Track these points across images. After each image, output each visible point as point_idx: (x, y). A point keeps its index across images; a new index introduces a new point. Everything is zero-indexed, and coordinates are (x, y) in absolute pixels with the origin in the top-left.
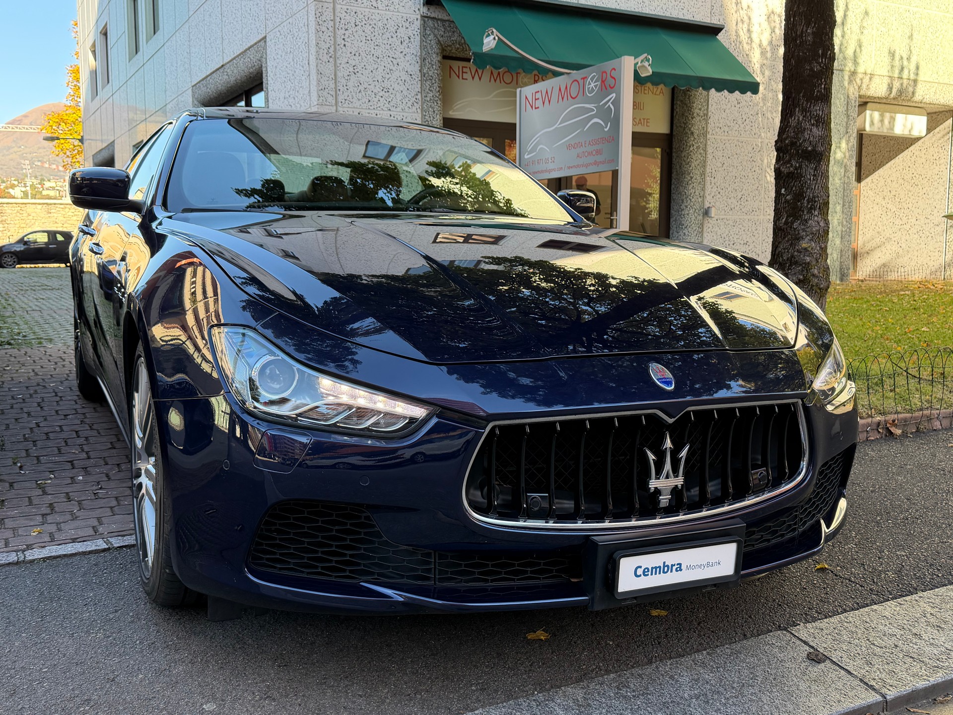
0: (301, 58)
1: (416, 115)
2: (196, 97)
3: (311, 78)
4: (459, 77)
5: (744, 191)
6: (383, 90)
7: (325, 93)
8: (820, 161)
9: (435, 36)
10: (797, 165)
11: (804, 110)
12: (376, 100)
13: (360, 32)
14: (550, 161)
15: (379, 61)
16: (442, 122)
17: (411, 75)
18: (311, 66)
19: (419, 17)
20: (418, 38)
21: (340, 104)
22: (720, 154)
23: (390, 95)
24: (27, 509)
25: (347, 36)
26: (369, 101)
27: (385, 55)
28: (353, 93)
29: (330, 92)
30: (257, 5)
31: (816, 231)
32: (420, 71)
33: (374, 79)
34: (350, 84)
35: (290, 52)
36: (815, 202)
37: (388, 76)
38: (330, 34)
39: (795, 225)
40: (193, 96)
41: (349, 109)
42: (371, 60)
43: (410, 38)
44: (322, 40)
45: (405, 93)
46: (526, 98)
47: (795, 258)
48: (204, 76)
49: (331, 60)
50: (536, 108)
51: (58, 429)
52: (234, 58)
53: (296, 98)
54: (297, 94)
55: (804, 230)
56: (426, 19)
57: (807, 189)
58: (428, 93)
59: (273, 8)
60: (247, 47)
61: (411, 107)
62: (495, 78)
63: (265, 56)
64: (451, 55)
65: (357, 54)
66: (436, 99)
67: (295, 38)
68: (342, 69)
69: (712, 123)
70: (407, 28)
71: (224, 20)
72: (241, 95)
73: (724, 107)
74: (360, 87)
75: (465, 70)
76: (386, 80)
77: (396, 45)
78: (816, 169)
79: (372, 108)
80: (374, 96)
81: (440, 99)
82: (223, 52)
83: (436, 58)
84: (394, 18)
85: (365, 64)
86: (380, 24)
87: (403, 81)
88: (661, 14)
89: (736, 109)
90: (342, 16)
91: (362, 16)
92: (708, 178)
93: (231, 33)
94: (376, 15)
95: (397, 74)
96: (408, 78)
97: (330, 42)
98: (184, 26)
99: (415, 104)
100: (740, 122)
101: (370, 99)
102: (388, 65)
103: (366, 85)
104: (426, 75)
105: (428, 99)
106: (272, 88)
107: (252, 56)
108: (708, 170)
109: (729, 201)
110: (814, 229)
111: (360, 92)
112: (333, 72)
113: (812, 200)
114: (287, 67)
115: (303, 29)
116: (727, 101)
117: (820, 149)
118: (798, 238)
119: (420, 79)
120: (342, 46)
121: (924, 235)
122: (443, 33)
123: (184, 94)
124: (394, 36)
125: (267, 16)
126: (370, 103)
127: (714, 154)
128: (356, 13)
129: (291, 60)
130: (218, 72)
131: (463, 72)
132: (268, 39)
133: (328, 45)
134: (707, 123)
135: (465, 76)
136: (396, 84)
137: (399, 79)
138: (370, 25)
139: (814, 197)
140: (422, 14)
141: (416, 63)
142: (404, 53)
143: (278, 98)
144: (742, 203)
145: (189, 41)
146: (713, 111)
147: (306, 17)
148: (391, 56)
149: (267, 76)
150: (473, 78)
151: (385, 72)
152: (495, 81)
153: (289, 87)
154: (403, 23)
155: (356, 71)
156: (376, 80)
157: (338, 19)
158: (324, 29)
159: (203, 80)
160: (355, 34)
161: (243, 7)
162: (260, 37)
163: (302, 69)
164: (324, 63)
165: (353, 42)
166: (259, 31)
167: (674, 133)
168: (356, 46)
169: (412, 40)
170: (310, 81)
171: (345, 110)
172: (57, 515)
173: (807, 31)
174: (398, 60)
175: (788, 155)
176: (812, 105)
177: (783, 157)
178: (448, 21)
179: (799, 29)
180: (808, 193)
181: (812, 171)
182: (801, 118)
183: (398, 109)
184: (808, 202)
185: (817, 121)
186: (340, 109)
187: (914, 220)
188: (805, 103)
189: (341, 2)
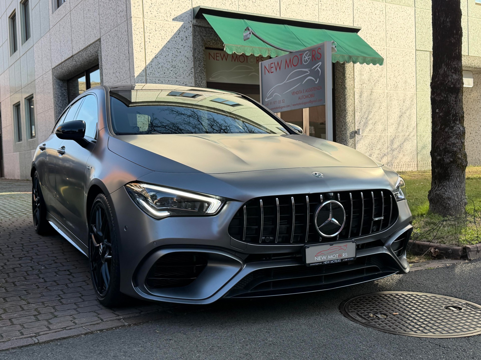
0: (124, 50)
1: (191, 80)
2: (55, 74)
3: (130, 61)
4: (214, 59)
6: (172, 67)
7: (139, 69)
8: (458, 93)
9: (201, 36)
10: (445, 96)
11: (447, 65)
12: (168, 72)
13: (158, 35)
14: (282, 102)
15: (169, 50)
16: (206, 84)
17: (188, 58)
18: (130, 54)
19: (191, 25)
20: (191, 37)
21: (148, 75)
22: (362, 99)
23: (176, 70)
24: (22, 313)
25: (151, 36)
26: (165, 73)
27: (173, 47)
28: (155, 69)
29: (142, 69)
30: (94, 20)
31: (459, 133)
32: (193, 56)
33: (167, 61)
34: (153, 64)
35: (117, 46)
36: (457, 116)
37: (175, 59)
38: (141, 35)
39: (446, 130)
40: (53, 74)
41: (153, 78)
42: (165, 50)
43: (186, 38)
44: (137, 39)
45: (185, 68)
48: (60, 62)
49: (142, 50)
50: (271, 73)
52: (80, 52)
53: (121, 73)
54: (121, 70)
55: (452, 133)
56: (196, 27)
57: (452, 109)
58: (198, 68)
59: (105, 22)
60: (88, 45)
61: (188, 76)
62: (235, 59)
63: (100, 50)
64: (210, 47)
65: (157, 47)
66: (203, 71)
67: (119, 39)
68: (148, 55)
69: (357, 82)
70: (185, 32)
71: (73, 29)
72: (83, 72)
73: (363, 73)
74: (159, 65)
75: (217, 55)
76: (174, 61)
77: (179, 41)
78: (456, 98)
79: (166, 77)
80: (167, 70)
81: (205, 72)
83: (202, 49)
84: (177, 26)
85: (162, 52)
86: (169, 30)
87: (184, 61)
88: (326, 22)
89: (370, 74)
90: (148, 26)
91: (159, 25)
92: (356, 113)
93: (77, 37)
94: (167, 24)
95: (180, 58)
96: (186, 60)
97: (141, 40)
98: (47, 34)
99: (191, 74)
101: (165, 72)
102: (175, 53)
103: (162, 64)
104: (196, 58)
105: (198, 72)
106: (104, 68)
107: (91, 50)
108: (356, 108)
110: (457, 132)
111: (159, 68)
112: (143, 57)
113: (455, 115)
114: (114, 55)
115: (125, 33)
116: (364, 69)
117: (457, 86)
118: (450, 137)
119: (193, 60)
120: (148, 42)
121: (475, 142)
122: (205, 35)
123: (47, 73)
124: (178, 36)
125: (101, 27)
126: (165, 75)
127: (359, 99)
128: (155, 23)
129: (117, 51)
130: (69, 60)
131: (216, 56)
132: (102, 40)
133: (140, 42)
134: (354, 82)
135: (218, 58)
136: (180, 64)
137: (181, 60)
138: (164, 30)
139: (456, 113)
140: (193, 23)
141: (190, 51)
142: (183, 46)
143: (109, 73)
144: (376, 126)
145: (50, 43)
146: (357, 75)
147: (126, 26)
148: (176, 48)
149: (101, 61)
150: (222, 59)
151: (173, 56)
152: (235, 61)
153: (116, 67)
154: (183, 29)
155: (156, 57)
156: (168, 61)
157: (145, 27)
158: (138, 33)
159: (59, 65)
160: (155, 35)
161: (85, 22)
162: (97, 39)
163: (124, 56)
164: (138, 52)
165: (154, 40)
166: (96, 35)
167: (335, 88)
168: (156, 42)
169: (188, 38)
170: (129, 63)
171: (151, 78)
172: (43, 315)
173: (446, 20)
174: (180, 50)
175: (439, 90)
176: (452, 61)
177: (436, 91)
178: (208, 27)
179: (442, 19)
180: (452, 112)
181: (454, 99)
182: (446, 70)
183: (181, 77)
184: (453, 116)
185: (455, 71)
186: (147, 78)
187: (469, 134)
188: (448, 60)
189: (147, 17)
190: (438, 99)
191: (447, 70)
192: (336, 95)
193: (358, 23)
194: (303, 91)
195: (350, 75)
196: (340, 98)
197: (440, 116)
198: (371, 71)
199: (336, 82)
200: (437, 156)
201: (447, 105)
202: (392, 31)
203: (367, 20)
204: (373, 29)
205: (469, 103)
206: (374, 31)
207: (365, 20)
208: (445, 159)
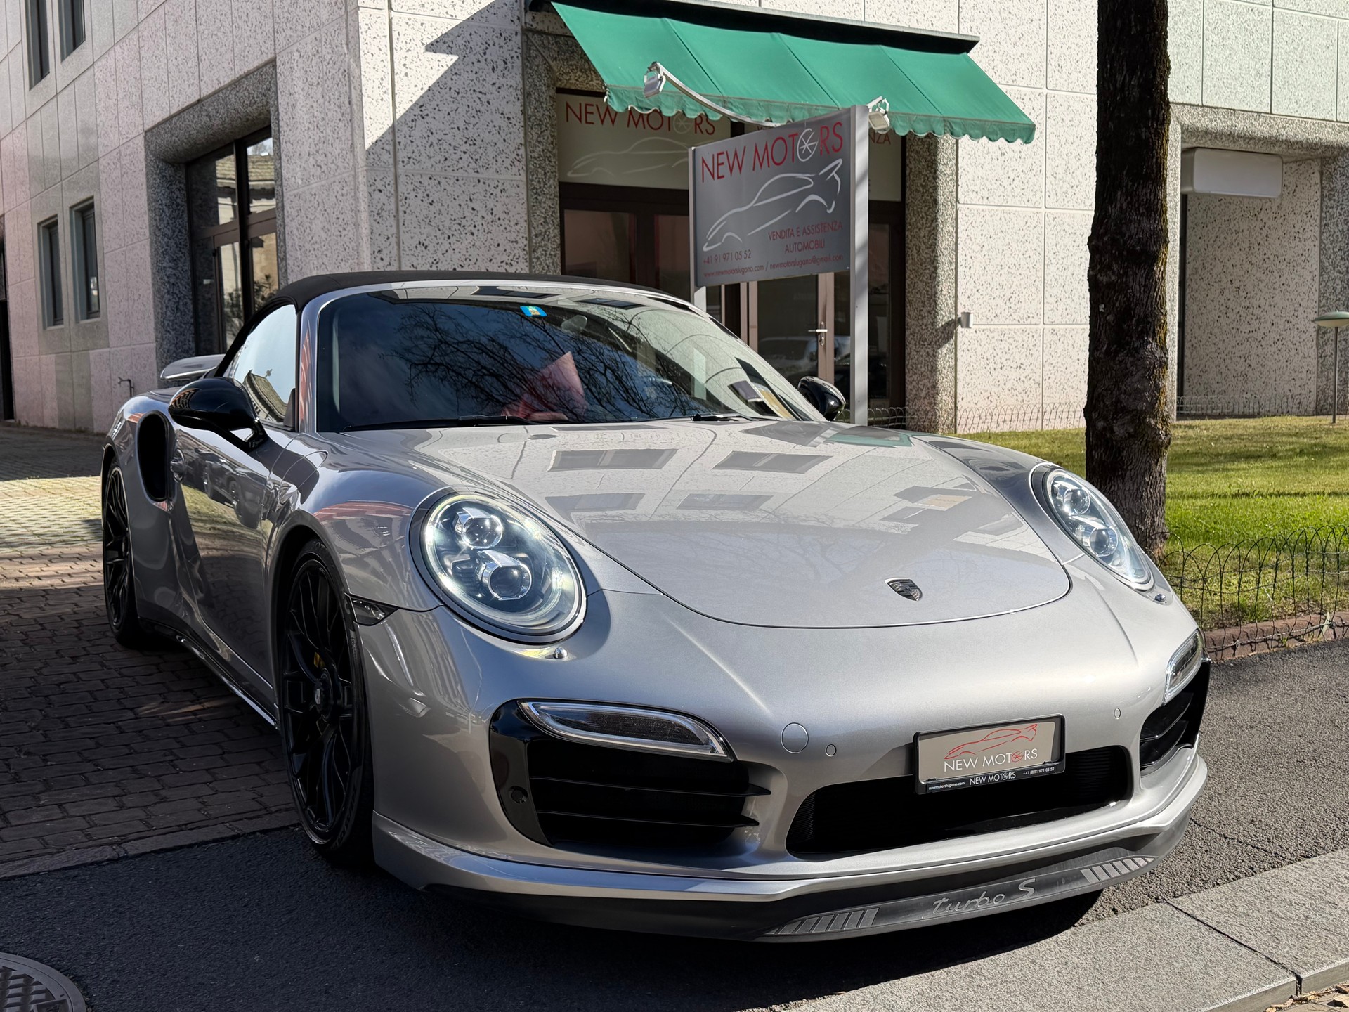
0: (337, 94)
1: (518, 178)
2: (152, 147)
3: (355, 125)
4: (580, 119)
5: (1014, 287)
6: (466, 143)
7: (377, 149)
9: (544, 58)
10: (1121, 272)
11: (1129, 195)
12: (456, 157)
14: (745, 256)
15: (459, 97)
16: (558, 189)
17: (509, 119)
18: (355, 107)
19: (519, 29)
20: (518, 63)
21: (401, 165)
22: (977, 231)
23: (478, 150)
24: (87, 790)
25: (409, 60)
26: (446, 159)
27: (468, 89)
28: (420, 148)
29: (387, 147)
30: (259, 8)
32: (523, 112)
33: (453, 126)
34: (416, 134)
35: (318, 84)
36: (1148, 323)
37: (473, 121)
38: (383, 57)
39: (1121, 356)
40: (147, 146)
41: (415, 172)
42: (447, 97)
43: (505, 63)
44: (372, 66)
45: (501, 146)
46: (703, 161)
47: (1121, 402)
48: (166, 115)
49: (386, 97)
50: (719, 177)
52: (220, 90)
53: (329, 155)
54: (330, 149)
55: (1133, 364)
56: (530, 35)
57: (1136, 305)
58: (535, 146)
59: (286, 15)
60: (242, 73)
61: (510, 167)
62: (636, 121)
63: (273, 88)
64: (568, 86)
65: (425, 88)
66: (548, 155)
67: (325, 63)
69: (964, 185)
70: (501, 47)
71: (201, 28)
72: (230, 144)
73: (982, 161)
74: (432, 139)
75: (589, 109)
76: (472, 126)
77: (485, 72)
78: (1147, 277)
79: (450, 169)
80: (452, 151)
81: (554, 155)
82: (200, 80)
83: (547, 93)
84: (481, 32)
85: (438, 102)
86: (460, 41)
87: (497, 128)
88: (884, 21)
89: (1000, 163)
90: (402, 30)
91: (432, 29)
92: (961, 269)
93: (214, 51)
95: (487, 117)
96: (504, 123)
97: (384, 69)
98: (130, 36)
99: (517, 163)
100: (1005, 183)
101: (447, 156)
102: (474, 105)
103: (440, 135)
104: (532, 119)
105: (536, 155)
106: (286, 136)
107: (251, 89)
108: (961, 256)
109: (993, 303)
110: (1148, 362)
111: (431, 145)
112: (389, 115)
113: (1143, 321)
114: (312, 106)
115: (340, 48)
116: (985, 150)
117: (1152, 248)
118: (1126, 375)
119: (522, 124)
120: (402, 76)
121: (1284, 348)
122: (556, 55)
123: (131, 144)
124: (482, 60)
125: (276, 26)
126: (447, 163)
127: (968, 232)
128: (422, 24)
129: (319, 96)
130: (192, 111)
131: (586, 113)
132: (278, 63)
133: (381, 75)
134: (957, 186)
135: (590, 118)
136: (487, 133)
138: (445, 43)
139: (1146, 316)
140: (523, 24)
141: (516, 100)
142: (497, 85)
143: (297, 155)
144: (1012, 305)
145: (140, 61)
146: (965, 167)
147: (344, 30)
148: (477, 90)
149: (278, 119)
150: (602, 121)
151: (468, 114)
152: (636, 125)
153: (317, 138)
154: (496, 40)
155: (424, 114)
156: (456, 127)
157: (395, 34)
158: (374, 49)
159: (165, 121)
160: (421, 57)
161: (235, 12)
162: (265, 58)
163: (339, 110)
164: (374, 102)
165: (418, 69)
166: (263, 49)
167: (907, 202)
168: (424, 75)
169: (509, 65)
170: (352, 129)
171: (409, 173)
172: (134, 797)
173: (1130, 82)
174: (489, 96)
175: (1107, 256)
176: (1141, 186)
177: (1101, 260)
178: (564, 36)
179: (1119, 79)
180: (1137, 311)
181: (1142, 280)
182: (1125, 205)
183: (490, 171)
184: (1138, 323)
185: (1148, 210)
186: (400, 171)
187: (1269, 324)
188: (1130, 184)
189: (399, 7)
190: (1103, 279)
191: (1127, 207)
192: (908, 221)
193: (972, 24)
194: (798, 231)
195: (946, 165)
196: (920, 229)
197: (1107, 322)
198: (1002, 154)
199: (908, 184)
200: (1097, 419)
201: (1126, 295)
202: (1065, 47)
203: (997, 14)
204: (1013, 40)
206: (1015, 44)
207: (990, 15)
208: (1115, 429)
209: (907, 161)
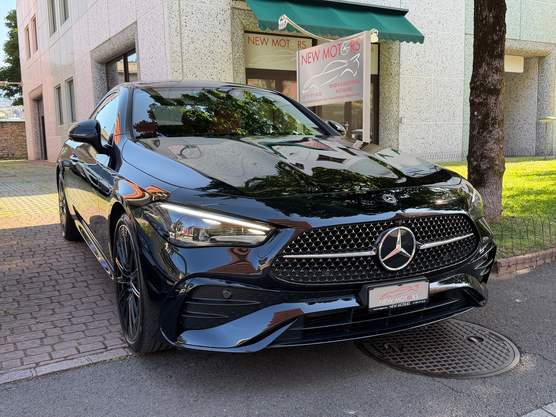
0: (160, 34)
1: (230, 66)
2: (93, 57)
3: (166, 46)
4: (254, 43)
5: (421, 107)
6: (209, 52)
7: (175, 55)
8: (498, 95)
9: (240, 19)
10: (485, 98)
11: (488, 64)
12: (206, 58)
13: (195, 18)
14: (319, 94)
15: (206, 35)
16: (245, 71)
17: (226, 43)
18: (166, 39)
19: (230, 8)
20: (230, 21)
21: (184, 61)
22: (407, 86)
23: (214, 55)
24: (29, 335)
25: (187, 20)
27: (210, 31)
28: (192, 55)
29: (179, 54)
30: (131, 2)
31: (497, 137)
32: (231, 40)
34: (190, 49)
35: (153, 30)
36: (496, 120)
37: (212, 44)
38: (177, 19)
39: (484, 134)
40: (91, 57)
41: (190, 64)
42: (202, 34)
43: (224, 21)
44: (173, 23)
45: (223, 54)
46: (303, 56)
47: (484, 154)
48: (98, 45)
49: (178, 35)
50: (309, 63)
51: (37, 275)
52: (117, 34)
53: (157, 58)
54: (157, 56)
55: (490, 137)
56: (234, 10)
57: (491, 112)
58: (236, 53)
59: (141, 4)
60: (124, 27)
61: (226, 62)
63: (136, 33)
64: (249, 30)
65: (194, 31)
66: (241, 57)
67: (155, 22)
68: (185, 40)
69: (402, 68)
70: (223, 15)
71: (110, 11)
72: (121, 56)
73: (410, 58)
74: (196, 51)
75: (257, 39)
76: (211, 46)
77: (217, 25)
78: (496, 100)
79: (203, 63)
80: (204, 56)
81: (244, 57)
82: (110, 31)
83: (241, 33)
84: (215, 9)
85: (198, 36)
86: (207, 12)
87: (222, 46)
88: (372, 4)
89: (416, 59)
90: (184, 8)
91: (196, 8)
92: (401, 101)
93: (114, 19)
94: (204, 7)
95: (218, 42)
96: (224, 45)
97: (177, 24)
98: (84, 15)
99: (229, 60)
100: (418, 67)
101: (202, 57)
102: (212, 37)
103: (199, 50)
104: (235, 43)
105: (237, 57)
106: (141, 52)
107: (128, 33)
108: (401, 96)
109: (413, 114)
111: (196, 53)
112: (180, 42)
113: (494, 119)
114: (150, 39)
115: (161, 16)
116: (411, 54)
117: (498, 87)
118: (486, 142)
119: (231, 45)
120: (184, 26)
123: (85, 56)
124: (215, 20)
125: (137, 9)
126: (202, 60)
127: (404, 86)
128: (192, 6)
129: (153, 35)
130: (107, 43)
131: (256, 41)
132: (138, 23)
133: (176, 26)
134: (399, 68)
135: (257, 43)
136: (217, 49)
138: (201, 13)
139: (495, 117)
140: (231, 5)
141: (229, 36)
142: (221, 30)
143: (145, 58)
144: (421, 114)
145: (88, 24)
146: (403, 60)
147: (162, 9)
148: (214, 32)
149: (138, 45)
150: (262, 44)
151: (210, 41)
152: (275, 45)
153: (152, 52)
154: (221, 12)
155: (193, 41)
156: (205, 46)
157: (182, 10)
158: (173, 16)
159: (97, 47)
160: (192, 19)
162: (133, 21)
163: (160, 40)
164: (174, 37)
165: (191, 24)
166: (132, 18)
167: (380, 74)
168: (193, 26)
169: (226, 22)
170: (165, 48)
171: (187, 64)
172: (49, 338)
173: (489, 15)
174: (218, 34)
175: (478, 91)
176: (493, 61)
177: (476, 92)
178: (247, 10)
179: (484, 14)
180: (491, 115)
181: (494, 101)
182: (486, 69)
183: (219, 64)
184: (492, 120)
185: (496, 71)
186: (184, 64)
188: (489, 59)
190: (477, 101)
191: (488, 69)
192: (380, 82)
193: (406, 5)
194: (341, 84)
195: (395, 60)
196: (385, 85)
197: (478, 120)
198: (417, 56)
199: (380, 68)
200: (473, 161)
201: (486, 108)
202: (441, 14)
204: (421, 11)
205: (518, 89)
206: (422, 13)
208: (481, 165)
209: (380, 59)
